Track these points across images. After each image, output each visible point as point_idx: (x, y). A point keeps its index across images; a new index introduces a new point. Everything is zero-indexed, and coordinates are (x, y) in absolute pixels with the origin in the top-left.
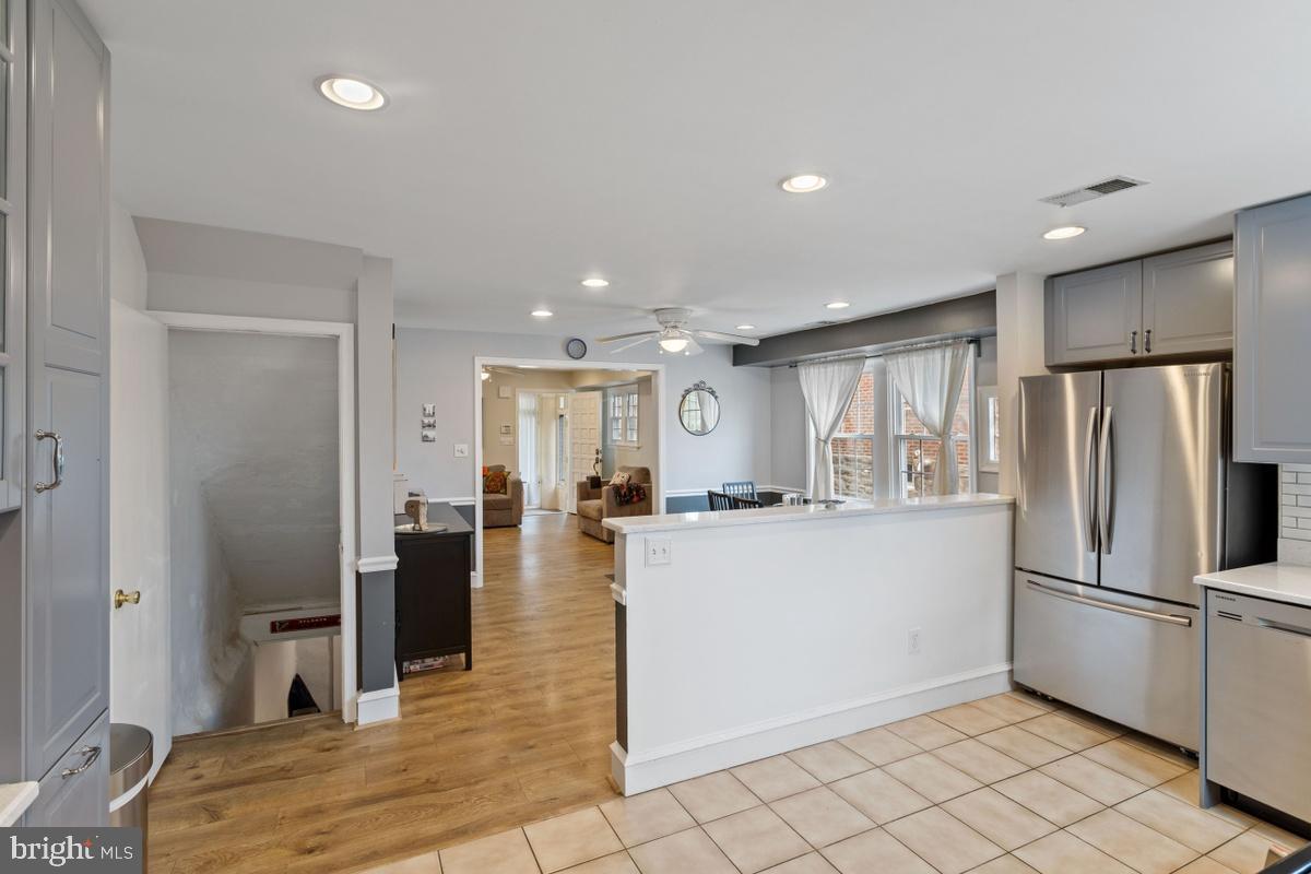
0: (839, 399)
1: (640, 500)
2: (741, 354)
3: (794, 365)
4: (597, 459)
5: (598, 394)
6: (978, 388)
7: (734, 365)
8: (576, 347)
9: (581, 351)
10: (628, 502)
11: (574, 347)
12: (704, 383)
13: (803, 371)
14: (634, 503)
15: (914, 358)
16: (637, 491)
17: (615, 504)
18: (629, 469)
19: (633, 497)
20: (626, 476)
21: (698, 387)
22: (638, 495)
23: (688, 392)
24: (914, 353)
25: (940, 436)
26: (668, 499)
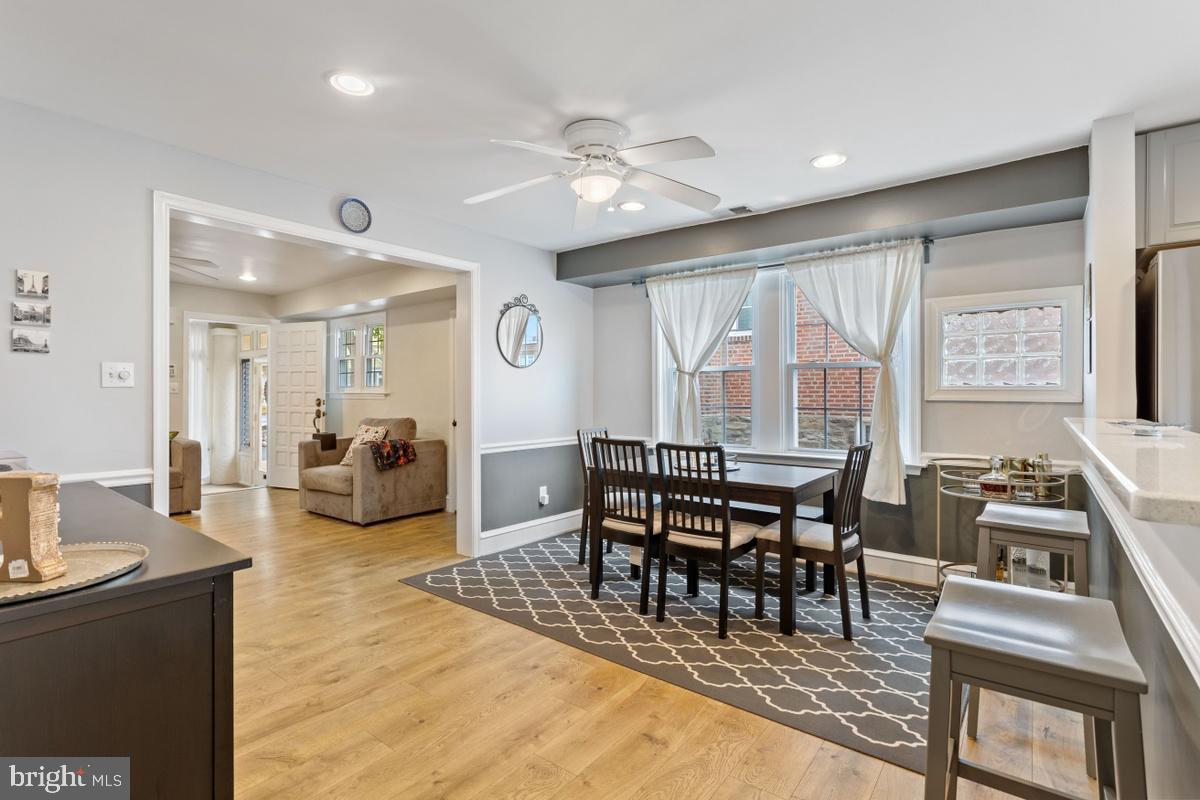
0: (715, 321)
1: (409, 461)
2: (568, 263)
3: (640, 281)
4: (318, 412)
5: (322, 325)
6: (927, 301)
7: (558, 279)
8: (355, 214)
9: (362, 222)
10: (392, 466)
11: (350, 211)
12: (526, 297)
13: (654, 289)
14: (401, 466)
15: (836, 267)
16: (405, 451)
17: (373, 468)
18: (379, 422)
19: (399, 458)
20: (381, 430)
21: (519, 302)
22: (406, 454)
23: (508, 307)
24: (837, 260)
25: (879, 359)
26: (482, 456)
